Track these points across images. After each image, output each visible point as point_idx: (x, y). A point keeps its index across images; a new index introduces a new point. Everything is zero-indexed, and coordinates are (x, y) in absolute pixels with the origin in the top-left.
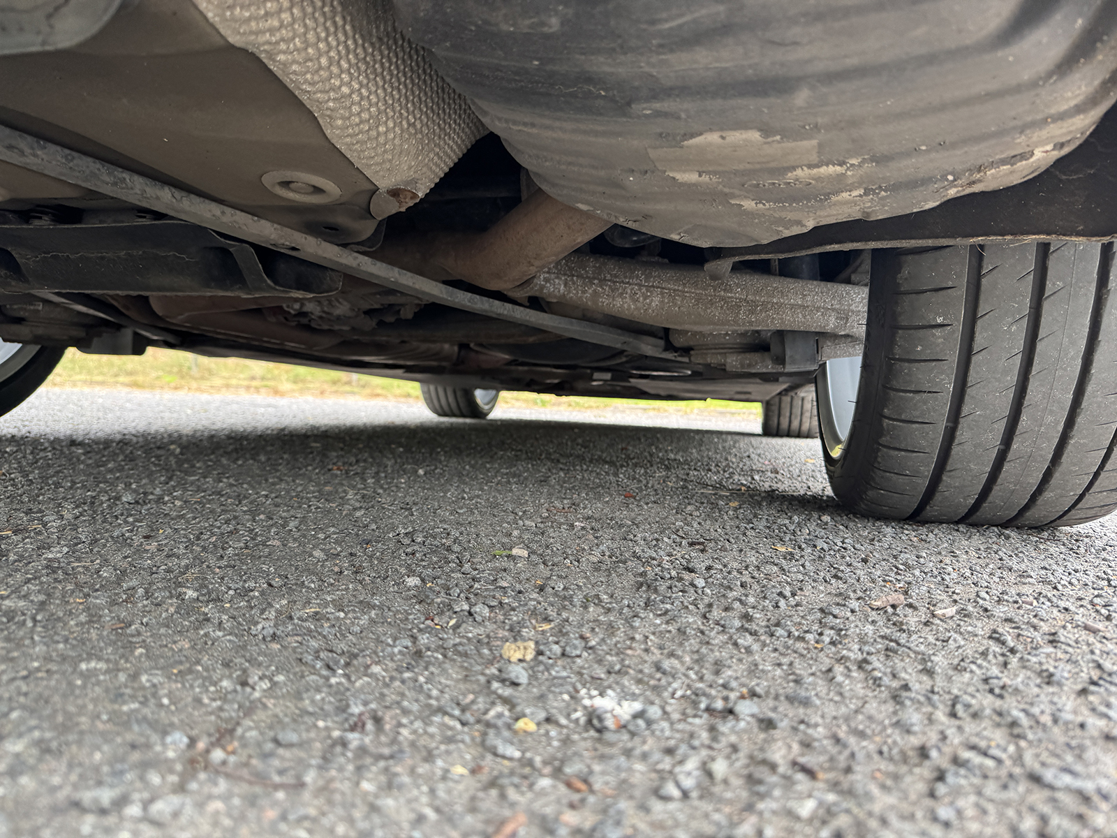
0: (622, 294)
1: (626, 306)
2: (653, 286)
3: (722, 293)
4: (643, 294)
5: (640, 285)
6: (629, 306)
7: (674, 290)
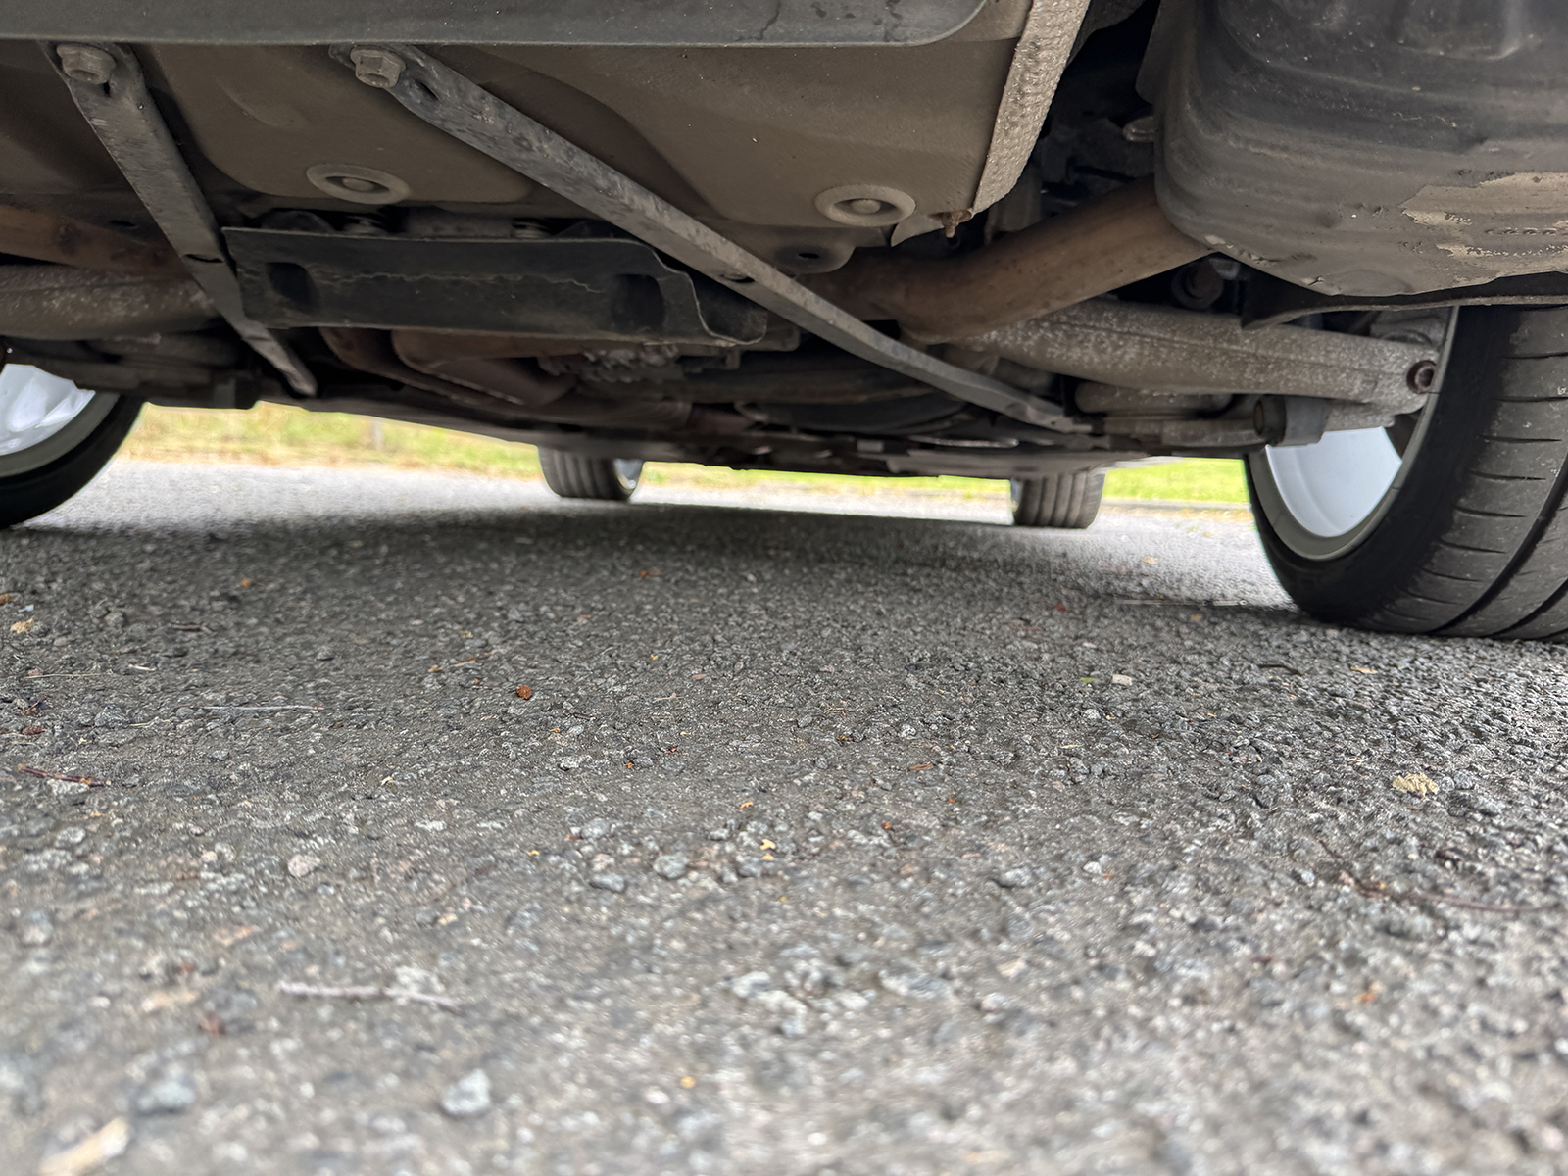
0: (1082, 342)
1: (1086, 359)
2: (1129, 333)
3: (1225, 345)
4: (1113, 343)
5: (1110, 331)
6: (1091, 359)
7: (1160, 339)
